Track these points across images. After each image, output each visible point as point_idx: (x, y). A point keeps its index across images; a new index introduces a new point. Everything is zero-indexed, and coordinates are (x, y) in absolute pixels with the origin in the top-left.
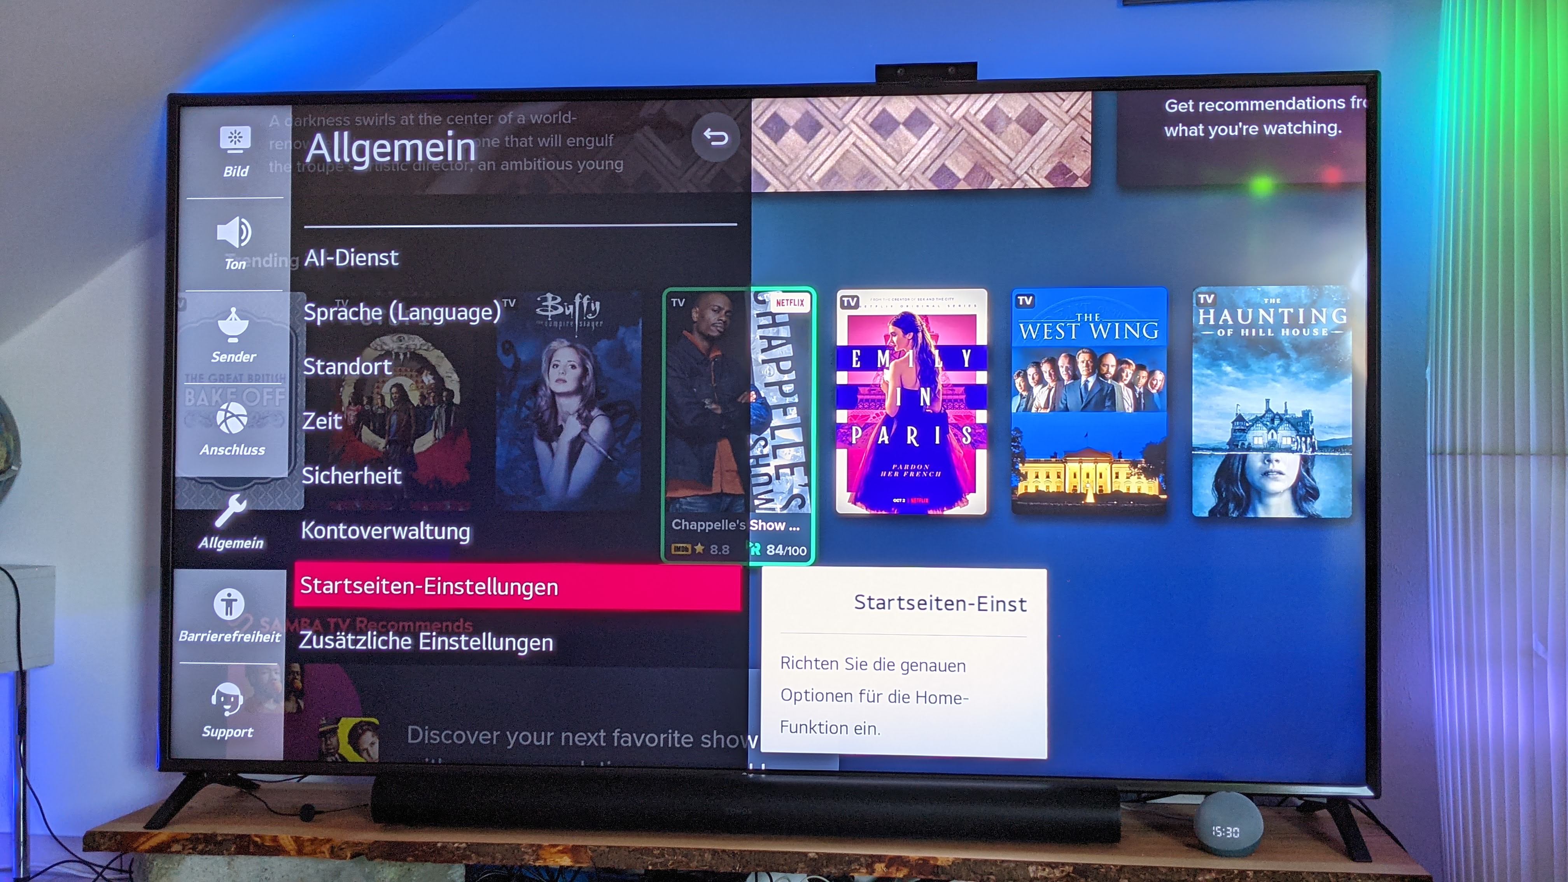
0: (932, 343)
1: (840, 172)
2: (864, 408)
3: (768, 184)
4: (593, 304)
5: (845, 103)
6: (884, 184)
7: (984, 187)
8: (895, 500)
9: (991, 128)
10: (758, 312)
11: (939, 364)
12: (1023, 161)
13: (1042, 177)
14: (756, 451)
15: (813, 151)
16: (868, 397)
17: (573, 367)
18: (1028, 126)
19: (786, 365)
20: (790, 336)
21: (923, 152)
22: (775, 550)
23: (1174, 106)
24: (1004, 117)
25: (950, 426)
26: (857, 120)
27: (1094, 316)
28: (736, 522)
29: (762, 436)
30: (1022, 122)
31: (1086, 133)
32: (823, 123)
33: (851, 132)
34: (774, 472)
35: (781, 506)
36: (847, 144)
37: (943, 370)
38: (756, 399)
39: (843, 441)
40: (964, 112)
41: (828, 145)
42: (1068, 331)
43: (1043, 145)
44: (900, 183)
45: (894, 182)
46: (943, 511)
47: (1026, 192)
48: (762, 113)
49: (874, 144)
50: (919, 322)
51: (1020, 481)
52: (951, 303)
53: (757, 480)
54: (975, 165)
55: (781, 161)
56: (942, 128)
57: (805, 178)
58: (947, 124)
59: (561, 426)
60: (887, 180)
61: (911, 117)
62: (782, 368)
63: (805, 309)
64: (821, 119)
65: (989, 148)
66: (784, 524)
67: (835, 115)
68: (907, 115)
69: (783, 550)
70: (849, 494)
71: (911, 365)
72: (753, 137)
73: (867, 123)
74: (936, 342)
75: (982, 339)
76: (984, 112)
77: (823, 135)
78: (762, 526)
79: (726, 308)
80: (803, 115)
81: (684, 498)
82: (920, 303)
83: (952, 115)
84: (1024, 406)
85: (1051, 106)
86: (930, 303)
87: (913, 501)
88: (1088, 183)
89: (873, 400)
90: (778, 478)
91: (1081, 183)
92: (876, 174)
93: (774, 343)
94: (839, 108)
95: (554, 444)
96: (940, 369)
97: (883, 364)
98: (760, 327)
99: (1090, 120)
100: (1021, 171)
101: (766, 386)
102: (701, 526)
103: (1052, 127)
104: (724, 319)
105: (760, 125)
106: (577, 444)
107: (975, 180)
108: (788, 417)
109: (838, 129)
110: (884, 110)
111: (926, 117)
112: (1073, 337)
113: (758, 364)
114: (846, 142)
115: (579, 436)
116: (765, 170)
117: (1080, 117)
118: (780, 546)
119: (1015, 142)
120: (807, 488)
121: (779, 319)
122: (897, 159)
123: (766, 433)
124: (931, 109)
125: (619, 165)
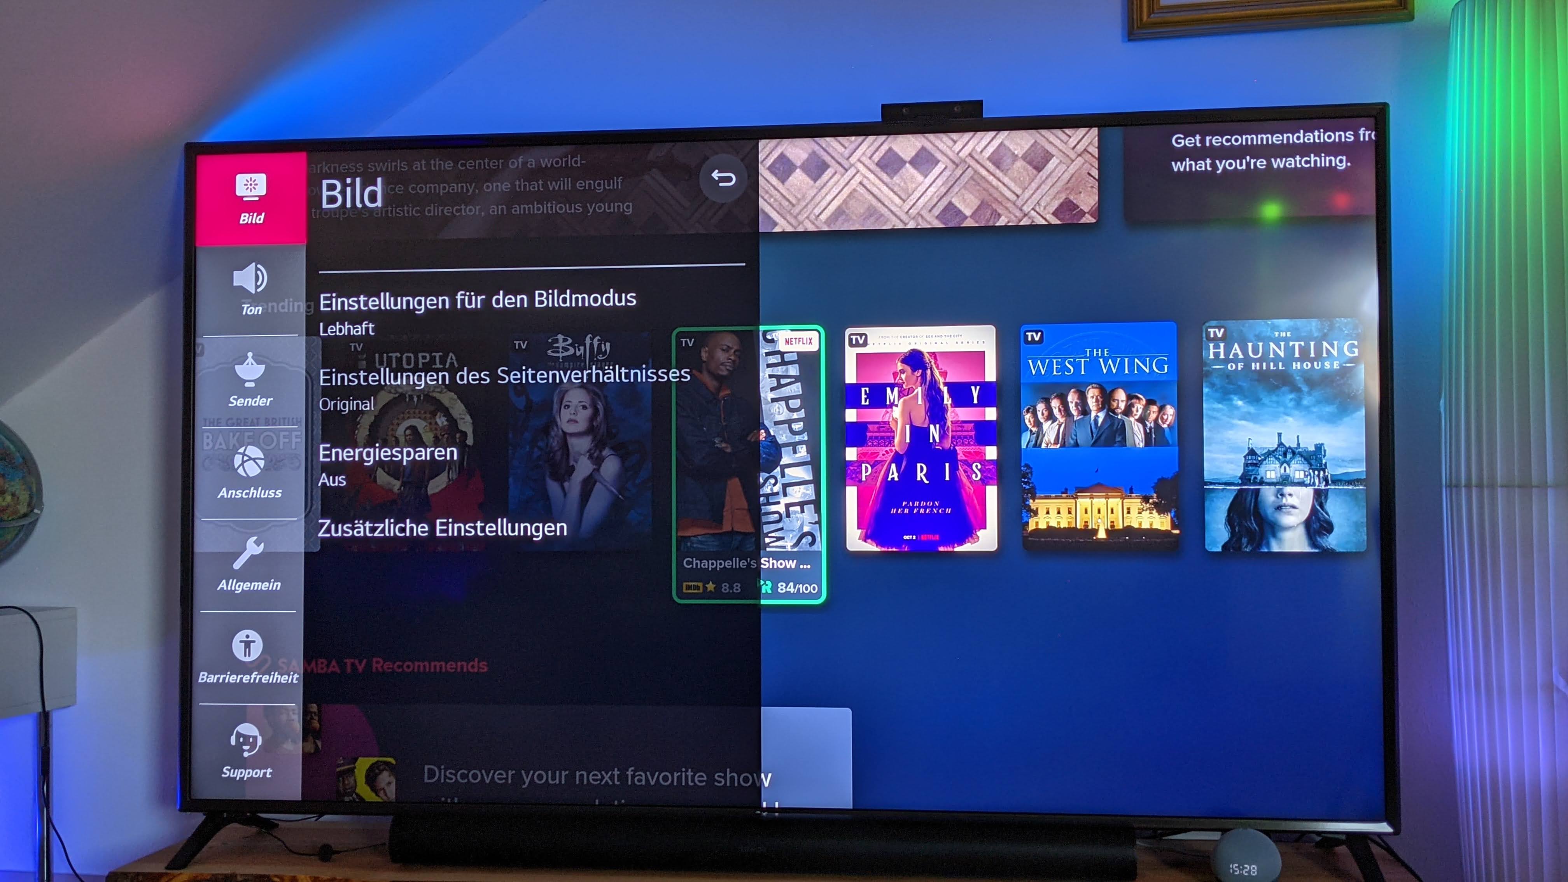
0: (941, 380)
1: (847, 211)
2: (873, 445)
3: (775, 224)
4: (603, 345)
5: (851, 142)
6: (891, 222)
7: (991, 224)
8: (906, 537)
9: (997, 165)
10: (767, 351)
11: (947, 401)
12: (1030, 197)
13: (1049, 213)
14: (766, 490)
15: (820, 190)
16: (877, 434)
17: (584, 407)
18: (1034, 163)
19: (795, 403)
20: (798, 374)
21: (929, 190)
22: (786, 587)
23: (1179, 141)
24: (1009, 154)
25: (959, 462)
26: (864, 159)
27: (1103, 352)
28: (747, 561)
29: (772, 474)
30: (1028, 159)
31: (1093, 169)
32: (829, 163)
33: (858, 172)
34: (784, 510)
35: (792, 544)
36: (854, 183)
37: (952, 407)
38: (765, 437)
39: (852, 479)
40: (970, 149)
41: (835, 185)
42: (1077, 366)
43: (1050, 182)
44: (907, 222)
45: (901, 220)
46: (954, 547)
47: (1033, 228)
48: (769, 154)
49: (881, 183)
50: (927, 359)
51: (1031, 516)
52: (959, 339)
53: (767, 518)
54: (982, 202)
55: (788, 200)
56: (949, 166)
57: (812, 217)
58: (954, 162)
59: (573, 466)
60: (894, 218)
61: (917, 155)
62: (791, 406)
63: (814, 348)
64: (828, 159)
65: (996, 185)
66: (795, 561)
67: (842, 155)
68: (913, 154)
69: (795, 588)
70: (860, 531)
71: (920, 402)
72: (760, 178)
73: (874, 162)
74: (945, 379)
75: (991, 376)
76: (990, 150)
77: (830, 175)
78: (773, 564)
79: (735, 348)
80: (810, 155)
81: (694, 536)
82: (928, 340)
83: (958, 154)
84: (1033, 442)
85: (1057, 142)
86: (938, 340)
87: (924, 537)
88: (1095, 218)
89: (882, 438)
90: (788, 515)
91: (1088, 219)
92: (883, 212)
93: (783, 381)
94: (845, 148)
95: (566, 484)
96: (949, 406)
97: (892, 401)
98: (769, 366)
99: (1097, 156)
100: (1028, 207)
101: (775, 425)
102: (713, 564)
103: (1059, 164)
104: (732, 358)
105: (767, 165)
106: (589, 484)
107: (982, 217)
108: (798, 455)
109: (844, 168)
110: (890, 149)
111: (932, 155)
112: (1083, 373)
113: (767, 403)
114: (852, 181)
115: (591, 475)
116: (773, 210)
117: (1086, 153)
118: (791, 584)
119: (1022, 179)
120: (818, 525)
121: (787, 358)
122: (903, 197)
123: (776, 471)
124: (937, 147)
125: (628, 207)
